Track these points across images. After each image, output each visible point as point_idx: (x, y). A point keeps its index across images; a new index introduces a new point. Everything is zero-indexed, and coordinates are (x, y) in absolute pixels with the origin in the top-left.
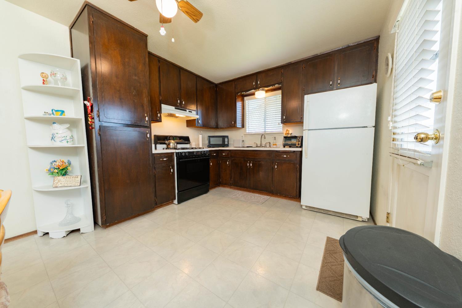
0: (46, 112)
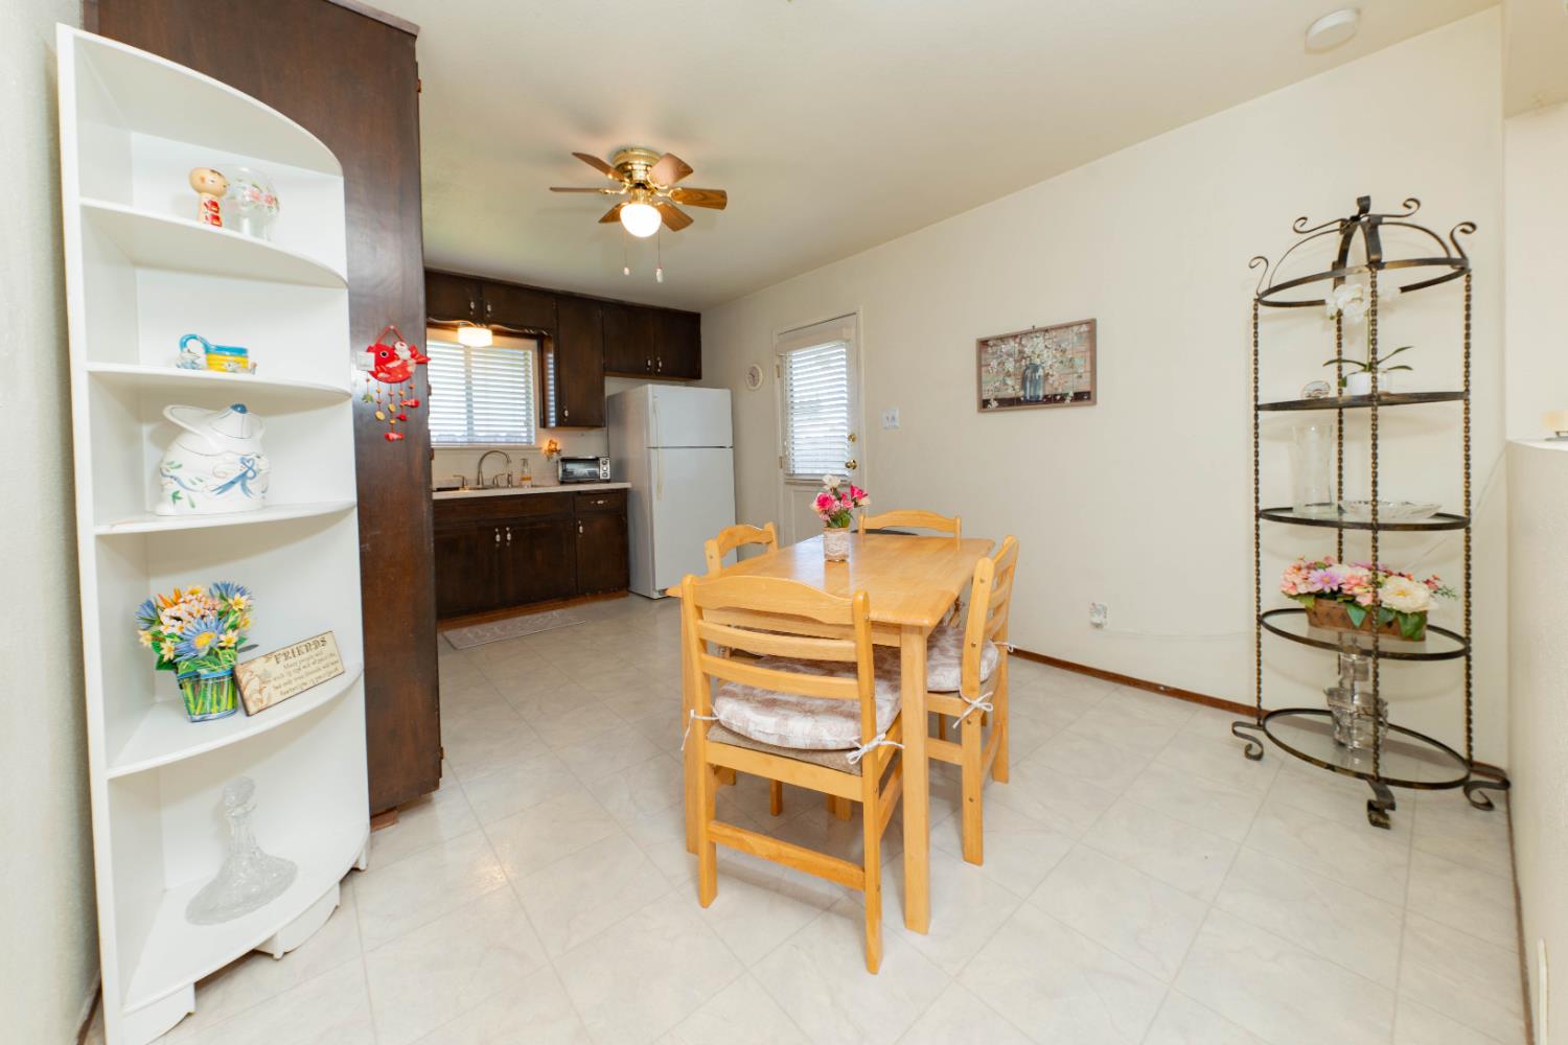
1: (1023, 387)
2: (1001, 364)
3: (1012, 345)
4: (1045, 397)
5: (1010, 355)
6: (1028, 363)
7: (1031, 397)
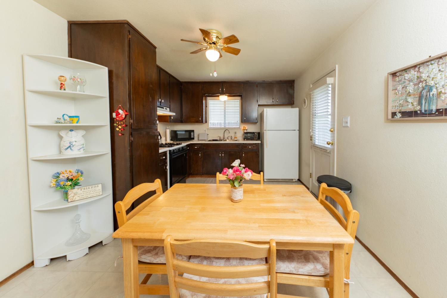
0: (59, 118)
1: (420, 103)
2: (404, 87)
3: (413, 74)
4: (438, 110)
5: (410, 81)
6: (424, 85)
7: (426, 111)
